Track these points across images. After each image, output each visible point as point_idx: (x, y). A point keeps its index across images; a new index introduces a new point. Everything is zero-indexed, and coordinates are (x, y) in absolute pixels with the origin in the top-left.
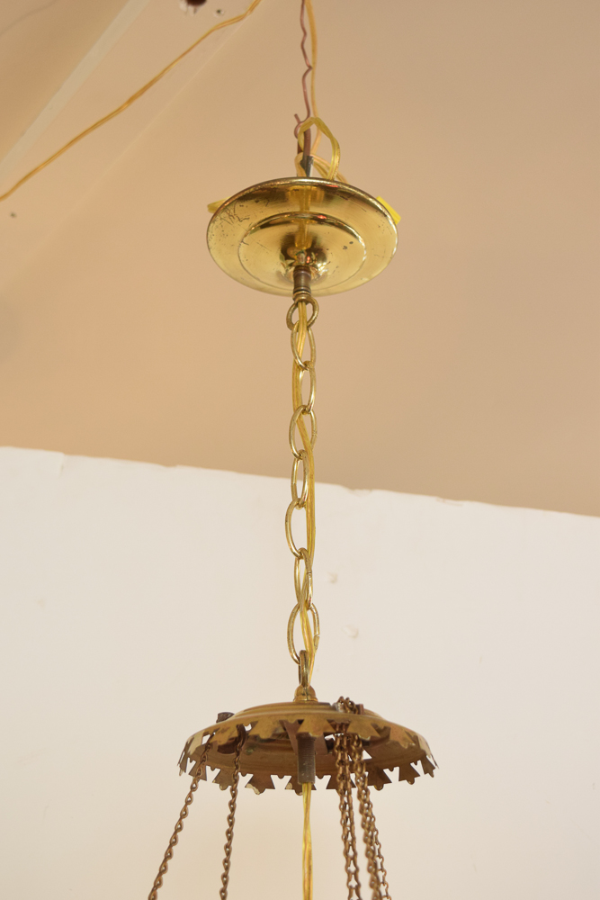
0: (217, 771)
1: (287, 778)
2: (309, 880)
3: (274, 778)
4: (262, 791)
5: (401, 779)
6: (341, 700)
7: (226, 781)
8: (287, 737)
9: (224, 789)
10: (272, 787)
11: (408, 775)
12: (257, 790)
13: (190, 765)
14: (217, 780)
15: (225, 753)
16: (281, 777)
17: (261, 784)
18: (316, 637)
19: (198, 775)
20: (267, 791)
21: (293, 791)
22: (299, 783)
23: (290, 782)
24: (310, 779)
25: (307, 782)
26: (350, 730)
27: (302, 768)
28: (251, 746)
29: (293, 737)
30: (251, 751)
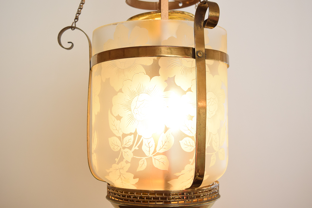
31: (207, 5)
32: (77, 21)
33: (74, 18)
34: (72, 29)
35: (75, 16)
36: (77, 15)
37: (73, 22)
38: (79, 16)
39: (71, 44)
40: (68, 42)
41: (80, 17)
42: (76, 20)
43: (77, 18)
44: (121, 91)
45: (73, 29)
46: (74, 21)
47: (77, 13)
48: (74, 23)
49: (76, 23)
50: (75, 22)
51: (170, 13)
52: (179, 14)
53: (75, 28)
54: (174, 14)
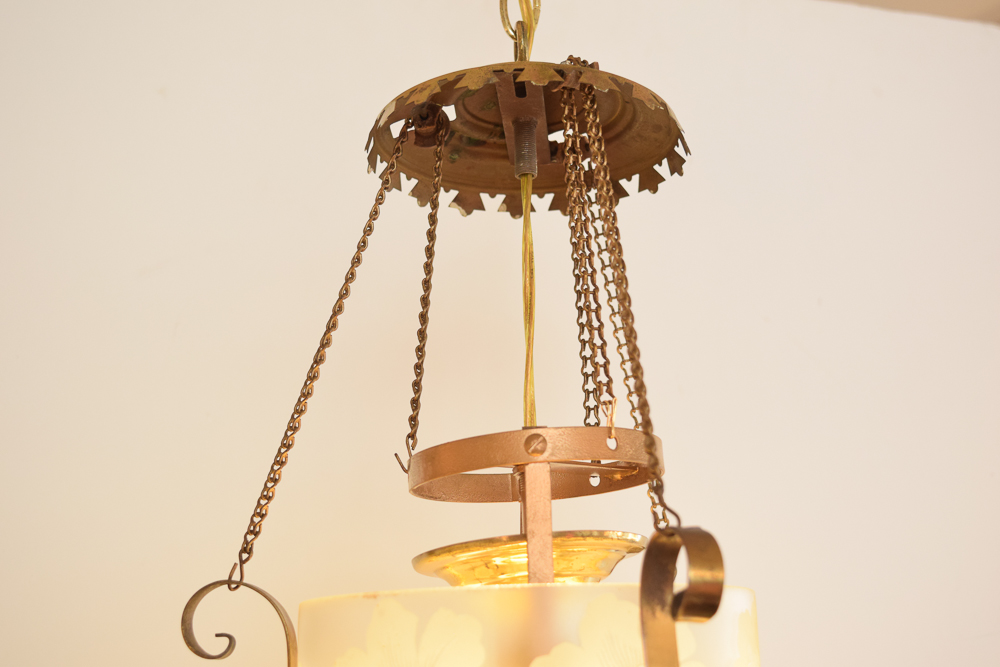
0: (414, 182)
1: (501, 198)
2: (531, 284)
3: (485, 197)
4: (469, 212)
5: (641, 188)
6: (571, 58)
7: (426, 195)
8: (501, 126)
9: (423, 205)
10: (481, 207)
11: (651, 182)
12: (463, 211)
13: (381, 166)
14: (415, 192)
15: (424, 146)
16: (493, 196)
17: (469, 203)
18: (537, 10)
19: (389, 182)
20: (476, 212)
21: (508, 214)
22: (517, 177)
23: (504, 202)
24: (533, 170)
25: (526, 174)
26: (583, 80)
27: (520, 157)
28: (456, 150)
29: (508, 124)
30: (456, 156)
31: (677, 539)
32: (247, 559)
33: (239, 548)
34: (230, 588)
35: (242, 541)
36: (250, 537)
37: (235, 564)
38: (255, 542)
39: (226, 641)
40: (217, 635)
41: (258, 545)
42: (245, 556)
43: (247, 549)
45: (233, 586)
46: (238, 562)
47: (250, 532)
48: (238, 567)
49: (244, 565)
50: (242, 562)
51: (558, 540)
52: (590, 540)
53: (239, 584)
54: (573, 541)
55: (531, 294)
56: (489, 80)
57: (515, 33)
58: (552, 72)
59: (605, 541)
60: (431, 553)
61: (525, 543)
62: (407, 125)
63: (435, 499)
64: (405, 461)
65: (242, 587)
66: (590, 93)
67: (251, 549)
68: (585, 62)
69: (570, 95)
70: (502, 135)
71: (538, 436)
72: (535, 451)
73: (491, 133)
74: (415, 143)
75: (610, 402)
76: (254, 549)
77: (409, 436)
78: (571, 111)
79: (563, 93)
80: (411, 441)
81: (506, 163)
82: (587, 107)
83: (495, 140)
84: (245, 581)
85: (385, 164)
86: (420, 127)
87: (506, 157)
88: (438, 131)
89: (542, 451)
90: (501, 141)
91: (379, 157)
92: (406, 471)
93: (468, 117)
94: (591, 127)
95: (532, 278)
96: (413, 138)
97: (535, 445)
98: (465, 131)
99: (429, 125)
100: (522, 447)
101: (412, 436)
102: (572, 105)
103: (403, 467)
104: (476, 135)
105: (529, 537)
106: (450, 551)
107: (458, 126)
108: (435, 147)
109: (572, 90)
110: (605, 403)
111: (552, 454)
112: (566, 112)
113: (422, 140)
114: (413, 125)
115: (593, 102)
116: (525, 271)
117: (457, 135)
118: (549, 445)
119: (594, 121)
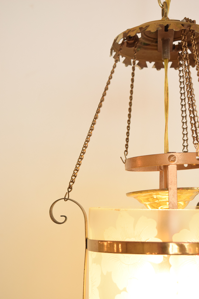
0: (124, 58)
1: (153, 63)
2: (167, 99)
3: (148, 63)
4: (142, 68)
6: (185, 18)
7: (128, 62)
8: (157, 39)
10: (146, 66)
12: (140, 68)
13: (114, 53)
14: (124, 62)
15: (130, 47)
16: (150, 62)
17: (142, 65)
20: (144, 68)
21: (155, 69)
22: (163, 59)
23: (155, 65)
24: (168, 57)
25: (166, 59)
26: (192, 28)
27: (164, 53)
28: (139, 47)
29: (160, 40)
30: (139, 49)
32: (71, 191)
33: (68, 186)
34: (65, 200)
35: (69, 184)
36: (71, 184)
37: (67, 193)
38: (73, 185)
39: (64, 218)
40: (61, 216)
42: (70, 190)
43: (70, 187)
44: (125, 290)
45: (66, 200)
46: (67, 192)
47: (71, 182)
49: (69, 193)
50: (69, 192)
51: (179, 191)
52: (189, 190)
53: (67, 199)
54: (183, 191)
55: (167, 102)
56: (158, 28)
57: (163, 6)
58: (181, 25)
59: (194, 191)
60: (134, 193)
61: (168, 191)
62: (124, 40)
63: (133, 171)
64: (124, 159)
65: (68, 200)
66: (193, 32)
67: (72, 188)
68: (190, 20)
69: (184, 32)
70: (157, 42)
71: (173, 155)
72: (171, 161)
73: (152, 41)
74: (127, 46)
75: (197, 144)
76: (73, 188)
77: (125, 151)
78: (185, 38)
79: (182, 31)
80: (126, 153)
81: (156, 51)
82: (192, 38)
83: (154, 44)
84: (70, 198)
85: (115, 53)
86: (129, 41)
87: (157, 49)
88: (135, 42)
89: (174, 161)
90: (156, 44)
91: (113, 51)
92: (124, 163)
93: (145, 37)
94: (194, 45)
95: (168, 96)
96: (126, 44)
97: (172, 159)
98: (144, 41)
99: (132, 40)
100: (167, 159)
101: (126, 151)
102: (185, 35)
103: (123, 162)
104: (147, 42)
105: (169, 189)
106: (141, 193)
107: (141, 39)
108: (134, 48)
109: (185, 30)
110: (195, 144)
111: (178, 162)
112: (183, 38)
113: (129, 45)
114: (126, 39)
115: (194, 35)
116: (165, 93)
117: (140, 42)
118: (177, 159)
119: (194, 43)
